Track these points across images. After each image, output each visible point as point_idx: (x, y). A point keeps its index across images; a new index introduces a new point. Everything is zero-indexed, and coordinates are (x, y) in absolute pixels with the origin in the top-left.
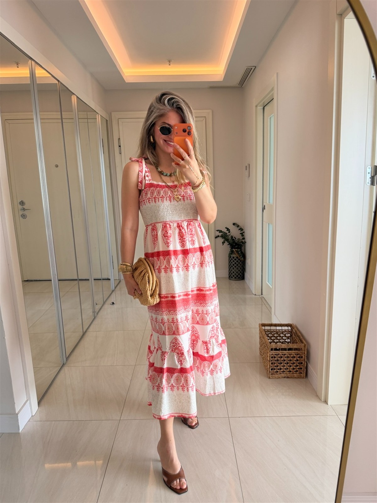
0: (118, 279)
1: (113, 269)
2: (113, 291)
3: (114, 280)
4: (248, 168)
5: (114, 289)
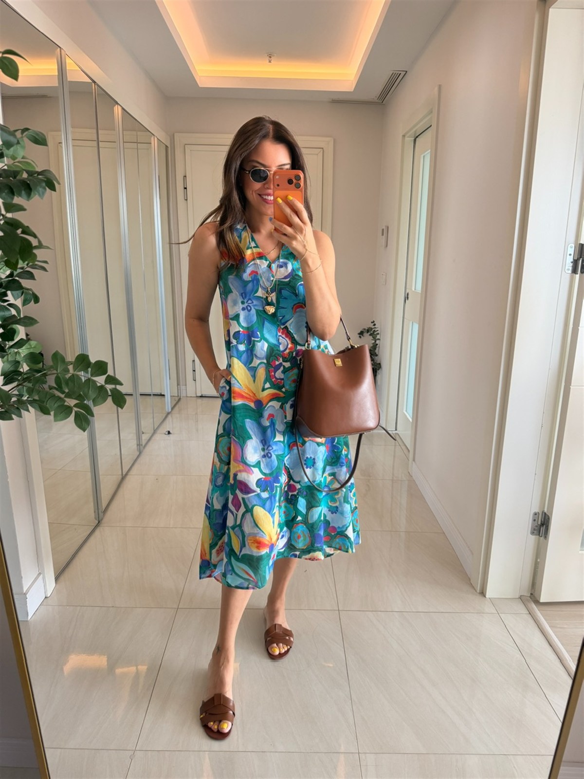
0: (177, 395)
1: (170, 379)
2: (168, 413)
3: (171, 396)
4: (385, 232)
5: (170, 410)
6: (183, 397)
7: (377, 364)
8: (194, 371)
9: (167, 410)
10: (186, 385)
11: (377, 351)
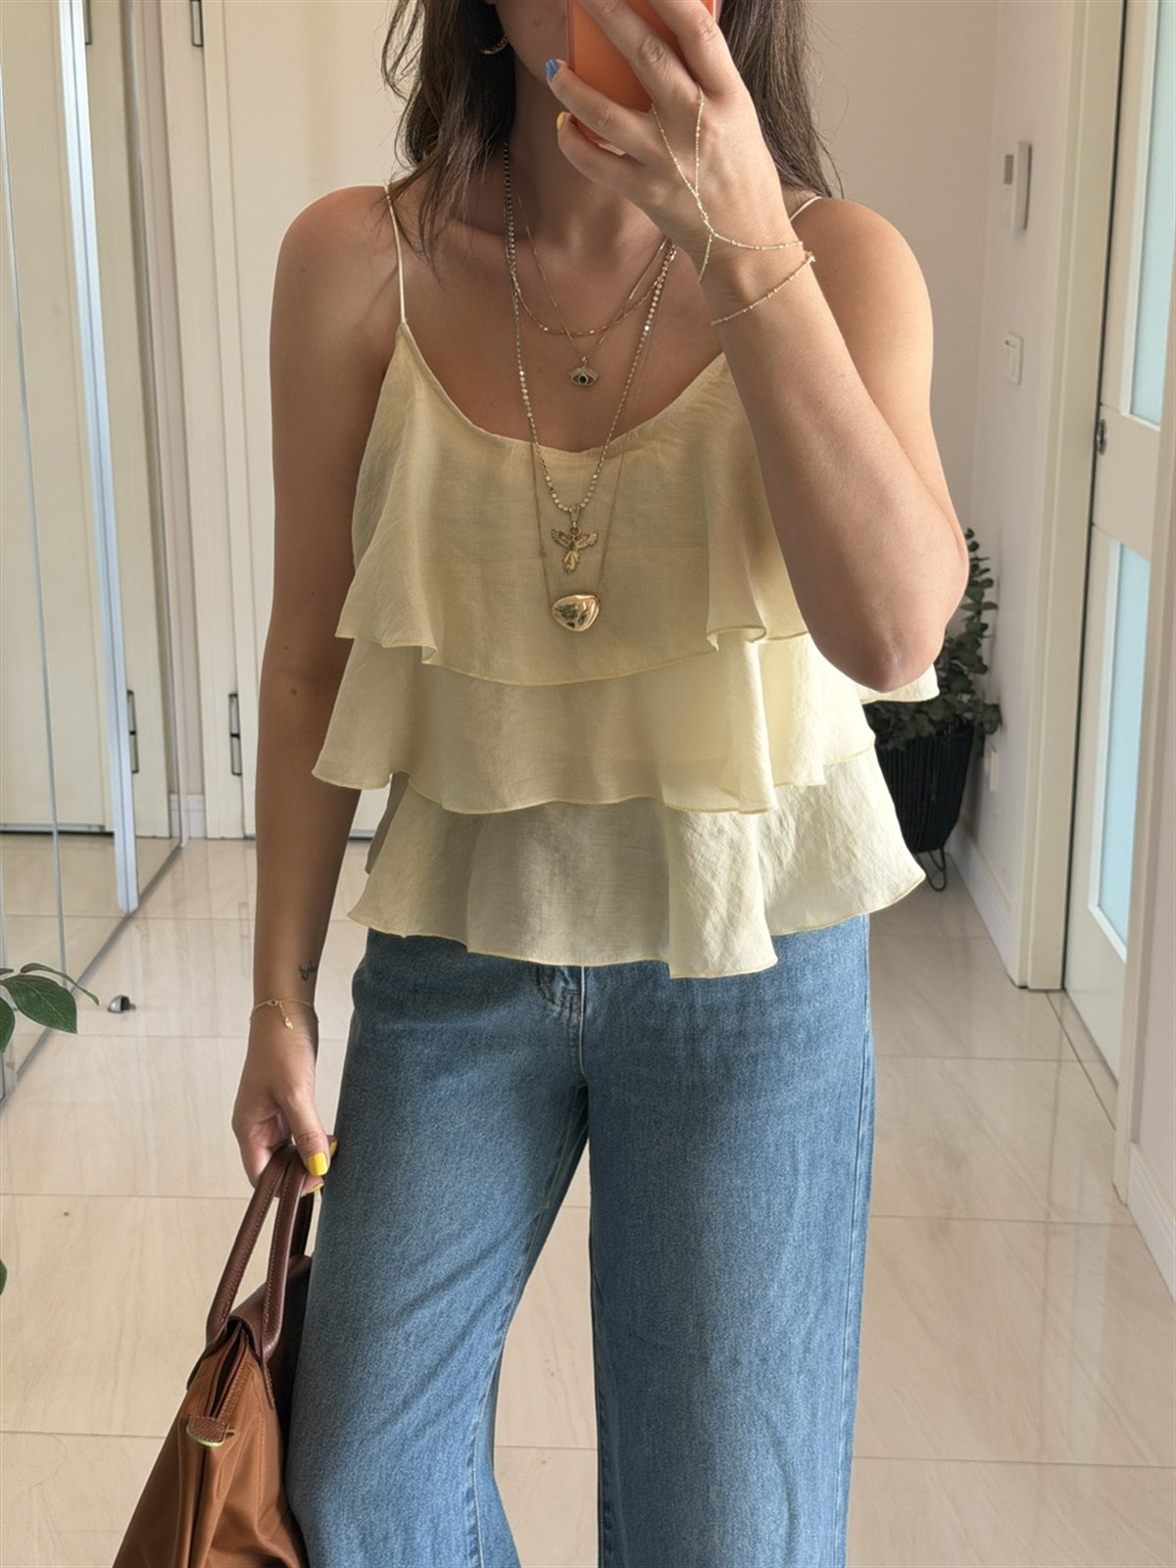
0: (167, 835)
1: (135, 771)
2: (128, 918)
3: (137, 837)
4: (1020, 166)
5: (134, 904)
6: (190, 838)
7: (986, 706)
8: (237, 736)
9: (122, 904)
10: (203, 793)
11: (984, 651)
